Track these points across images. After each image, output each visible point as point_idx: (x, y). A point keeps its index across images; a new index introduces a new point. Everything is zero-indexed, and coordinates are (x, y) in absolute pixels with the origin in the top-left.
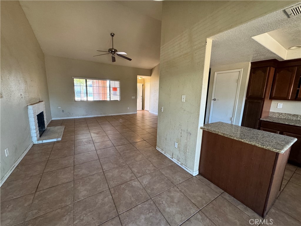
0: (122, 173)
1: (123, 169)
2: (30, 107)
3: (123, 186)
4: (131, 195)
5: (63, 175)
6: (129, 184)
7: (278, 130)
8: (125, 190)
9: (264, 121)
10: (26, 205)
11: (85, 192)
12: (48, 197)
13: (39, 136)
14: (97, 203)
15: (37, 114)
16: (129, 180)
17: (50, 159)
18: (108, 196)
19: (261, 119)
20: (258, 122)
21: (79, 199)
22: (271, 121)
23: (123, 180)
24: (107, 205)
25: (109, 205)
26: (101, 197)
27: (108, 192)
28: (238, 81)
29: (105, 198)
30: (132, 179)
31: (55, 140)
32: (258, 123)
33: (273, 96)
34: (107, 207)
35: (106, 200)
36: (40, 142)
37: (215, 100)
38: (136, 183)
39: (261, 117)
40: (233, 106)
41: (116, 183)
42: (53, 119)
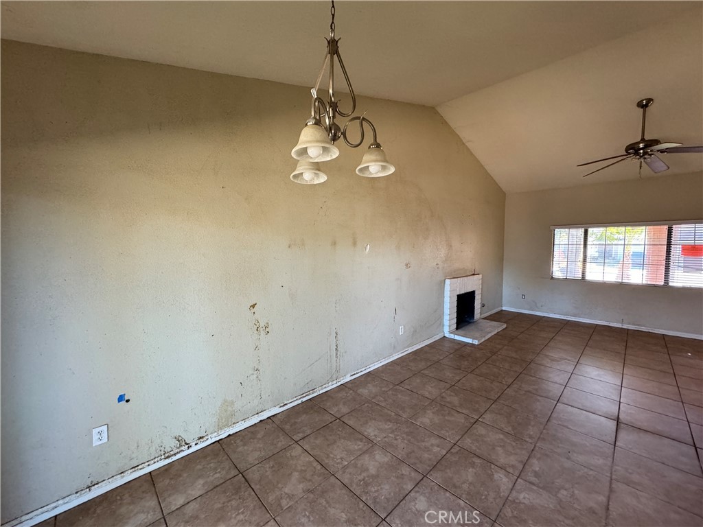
0: (503, 447)
1: (514, 444)
2: (448, 282)
3: (477, 461)
4: (470, 480)
5: (431, 387)
6: (491, 468)
8: (473, 467)
10: (383, 389)
11: (428, 421)
12: (400, 396)
13: (455, 326)
14: (424, 441)
15: (458, 293)
16: (498, 464)
17: (441, 361)
18: (443, 448)
21: (415, 420)
23: (489, 455)
24: (430, 455)
25: (430, 457)
26: (434, 441)
27: (449, 446)
29: (438, 446)
30: (508, 469)
31: (469, 341)
34: (426, 455)
35: (436, 449)
36: (452, 336)
38: (505, 480)
41: (474, 448)
42: (504, 308)
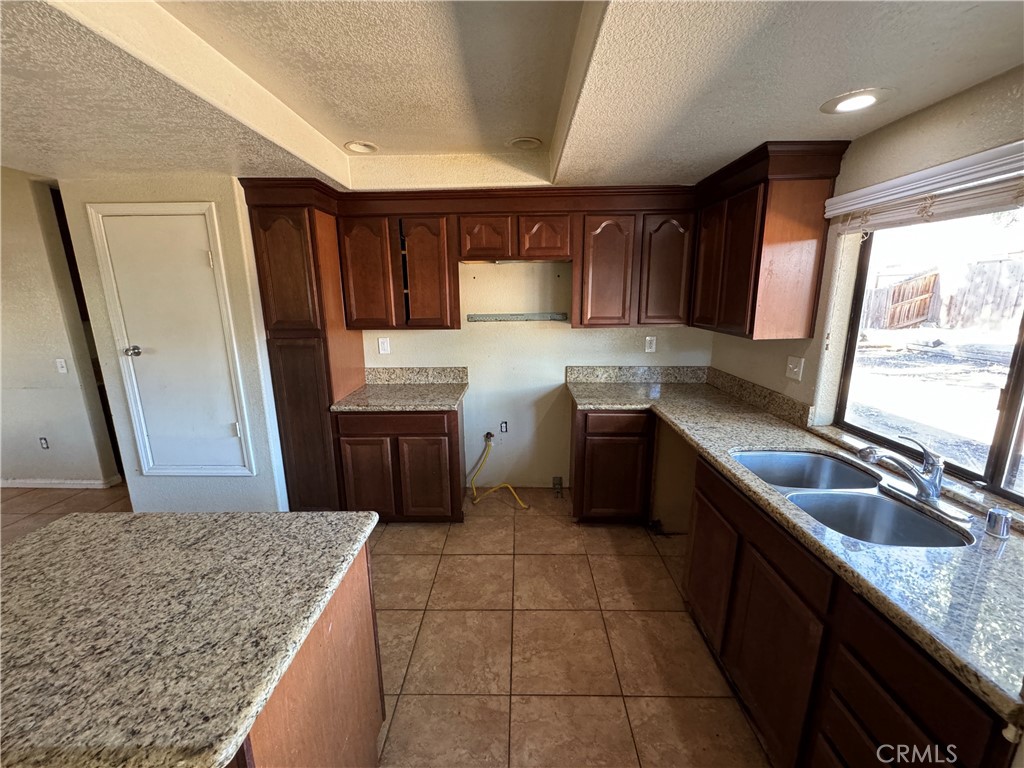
7: (387, 435)
9: (342, 413)
19: (333, 408)
20: (329, 419)
22: (360, 409)
28: (209, 256)
32: (330, 423)
33: (355, 317)
37: (138, 354)
39: (331, 402)
40: (226, 370)
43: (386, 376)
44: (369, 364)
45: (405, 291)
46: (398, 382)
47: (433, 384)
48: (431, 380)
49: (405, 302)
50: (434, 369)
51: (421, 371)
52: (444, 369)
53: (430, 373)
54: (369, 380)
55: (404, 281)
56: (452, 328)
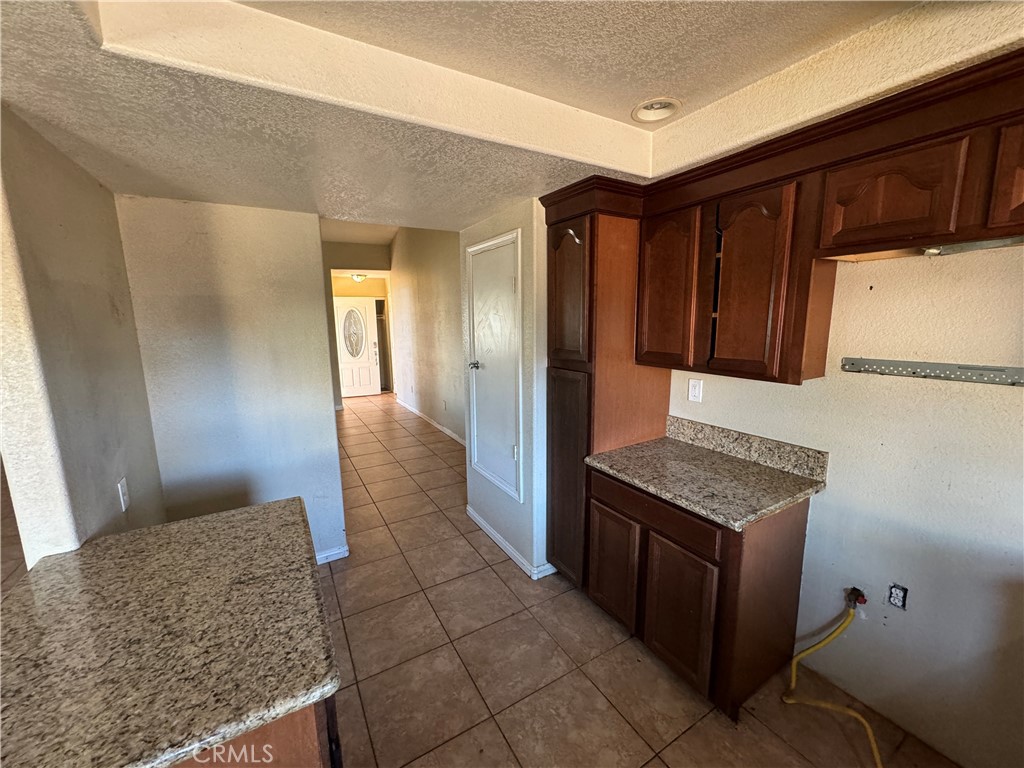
7: (639, 522)
9: (595, 469)
19: (587, 460)
28: (515, 285)
32: (583, 477)
33: (646, 349)
37: (478, 368)
39: (588, 452)
43: (690, 433)
44: (674, 410)
45: (714, 315)
46: (705, 444)
47: (756, 464)
48: (755, 456)
49: (709, 331)
50: (762, 440)
51: (741, 437)
52: (779, 445)
53: (755, 445)
54: (671, 432)
55: (712, 297)
56: (782, 379)
